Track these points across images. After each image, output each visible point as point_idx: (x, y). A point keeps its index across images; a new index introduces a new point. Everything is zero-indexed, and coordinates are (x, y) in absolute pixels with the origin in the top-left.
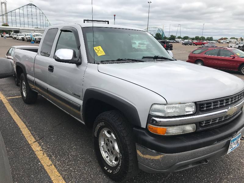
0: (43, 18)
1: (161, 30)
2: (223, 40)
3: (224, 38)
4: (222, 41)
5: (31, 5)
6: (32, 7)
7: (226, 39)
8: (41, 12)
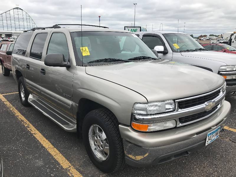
0: (30, 21)
1: (144, 29)
2: (204, 38)
3: (204, 36)
4: (202, 38)
5: (17, 8)
6: (19, 10)
7: (205, 36)
8: (28, 15)
